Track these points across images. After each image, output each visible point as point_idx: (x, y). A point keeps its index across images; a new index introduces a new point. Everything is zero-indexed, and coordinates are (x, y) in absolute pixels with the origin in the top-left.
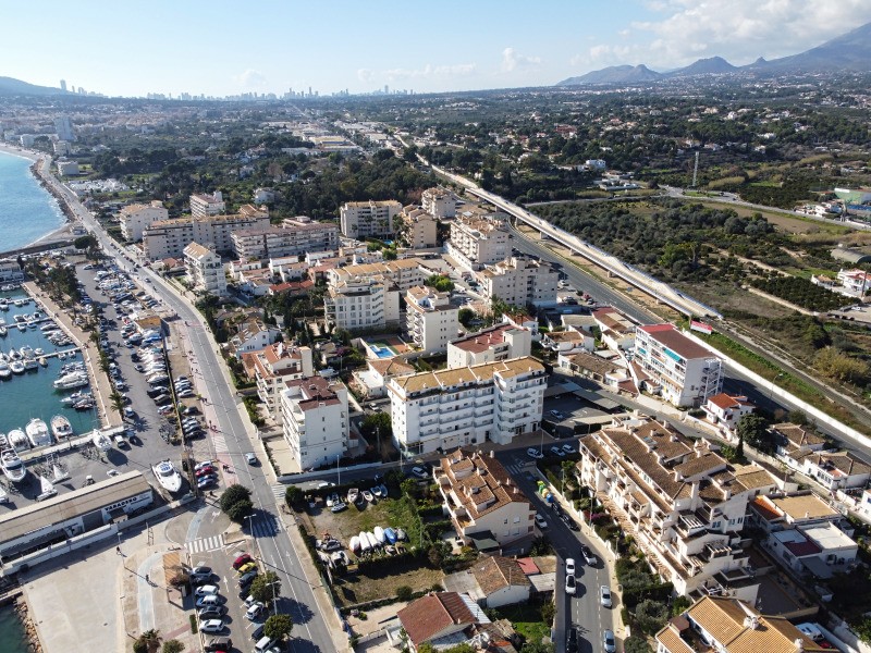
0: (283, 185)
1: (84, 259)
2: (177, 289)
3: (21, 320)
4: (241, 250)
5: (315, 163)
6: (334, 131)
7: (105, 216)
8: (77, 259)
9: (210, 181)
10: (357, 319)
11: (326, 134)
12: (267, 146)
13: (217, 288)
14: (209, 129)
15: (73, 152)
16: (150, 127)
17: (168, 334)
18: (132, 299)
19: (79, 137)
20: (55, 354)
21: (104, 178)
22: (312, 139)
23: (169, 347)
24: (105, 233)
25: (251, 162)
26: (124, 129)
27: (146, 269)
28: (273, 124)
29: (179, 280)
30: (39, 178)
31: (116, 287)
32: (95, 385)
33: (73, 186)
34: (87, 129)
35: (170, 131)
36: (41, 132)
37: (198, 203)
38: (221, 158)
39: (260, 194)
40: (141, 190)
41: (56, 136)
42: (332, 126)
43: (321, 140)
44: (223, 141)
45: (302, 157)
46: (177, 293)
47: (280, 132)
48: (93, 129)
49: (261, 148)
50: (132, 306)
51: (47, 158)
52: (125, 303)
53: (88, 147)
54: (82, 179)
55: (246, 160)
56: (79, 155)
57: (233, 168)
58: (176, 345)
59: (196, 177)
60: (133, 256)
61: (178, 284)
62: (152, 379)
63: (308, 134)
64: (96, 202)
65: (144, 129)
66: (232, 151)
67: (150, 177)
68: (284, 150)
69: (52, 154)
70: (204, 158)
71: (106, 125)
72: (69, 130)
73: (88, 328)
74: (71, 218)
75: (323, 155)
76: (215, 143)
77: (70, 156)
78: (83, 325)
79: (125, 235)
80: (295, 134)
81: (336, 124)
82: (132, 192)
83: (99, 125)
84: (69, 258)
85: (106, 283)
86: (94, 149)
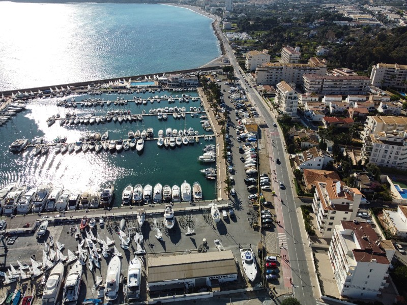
0: (334, 44)
1: (225, 78)
2: (269, 106)
3: (193, 110)
4: (307, 86)
5: (353, 32)
6: (364, 11)
7: (239, 54)
8: (223, 77)
9: (293, 38)
10: (386, 159)
11: (360, 13)
12: (325, 19)
13: (291, 111)
14: (294, 7)
15: (231, 17)
16: (266, 5)
17: (260, 138)
18: (245, 109)
19: (234, 10)
20: (203, 136)
21: (241, 32)
22: (352, 16)
23: (260, 147)
24: (238, 63)
25: (315, 28)
26: (254, 6)
27: (254, 89)
28: (327, 5)
29: (270, 101)
30: (215, 29)
31: (238, 99)
32: (218, 164)
33: (228, 35)
34: (238, 6)
35: (275, 7)
36: (220, 6)
37: (286, 52)
38: (299, 24)
39: (320, 50)
40: (257, 40)
41: (225, 8)
42: (362, 8)
43: (357, 16)
44: (300, 14)
45: (346, 27)
46: (268, 109)
47: (331, 10)
48: (240, 5)
49: (322, 20)
50: (244, 114)
51: (219, 19)
52: (241, 110)
53: (237, 15)
54: (232, 31)
55: (312, 27)
56: (233, 18)
57: (306, 31)
58: (264, 147)
59: (285, 35)
60: (249, 80)
61: (269, 103)
62: (248, 171)
63: (349, 13)
64: (237, 46)
65: (263, 6)
66: (306, 21)
67: (263, 33)
68: (334, 22)
69: (222, 17)
70: (290, 24)
71: (246, 3)
72: (231, 6)
73: (221, 123)
74: (224, 53)
75: (358, 27)
76: (297, 15)
77: (229, 19)
78: (219, 120)
79: (247, 67)
80: (340, 12)
81: (364, 6)
82: (253, 41)
83: (244, 3)
84: (220, 76)
85: (234, 96)
86: (240, 16)
